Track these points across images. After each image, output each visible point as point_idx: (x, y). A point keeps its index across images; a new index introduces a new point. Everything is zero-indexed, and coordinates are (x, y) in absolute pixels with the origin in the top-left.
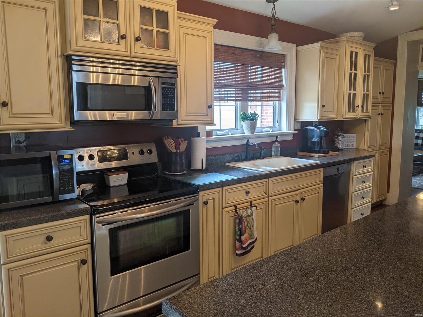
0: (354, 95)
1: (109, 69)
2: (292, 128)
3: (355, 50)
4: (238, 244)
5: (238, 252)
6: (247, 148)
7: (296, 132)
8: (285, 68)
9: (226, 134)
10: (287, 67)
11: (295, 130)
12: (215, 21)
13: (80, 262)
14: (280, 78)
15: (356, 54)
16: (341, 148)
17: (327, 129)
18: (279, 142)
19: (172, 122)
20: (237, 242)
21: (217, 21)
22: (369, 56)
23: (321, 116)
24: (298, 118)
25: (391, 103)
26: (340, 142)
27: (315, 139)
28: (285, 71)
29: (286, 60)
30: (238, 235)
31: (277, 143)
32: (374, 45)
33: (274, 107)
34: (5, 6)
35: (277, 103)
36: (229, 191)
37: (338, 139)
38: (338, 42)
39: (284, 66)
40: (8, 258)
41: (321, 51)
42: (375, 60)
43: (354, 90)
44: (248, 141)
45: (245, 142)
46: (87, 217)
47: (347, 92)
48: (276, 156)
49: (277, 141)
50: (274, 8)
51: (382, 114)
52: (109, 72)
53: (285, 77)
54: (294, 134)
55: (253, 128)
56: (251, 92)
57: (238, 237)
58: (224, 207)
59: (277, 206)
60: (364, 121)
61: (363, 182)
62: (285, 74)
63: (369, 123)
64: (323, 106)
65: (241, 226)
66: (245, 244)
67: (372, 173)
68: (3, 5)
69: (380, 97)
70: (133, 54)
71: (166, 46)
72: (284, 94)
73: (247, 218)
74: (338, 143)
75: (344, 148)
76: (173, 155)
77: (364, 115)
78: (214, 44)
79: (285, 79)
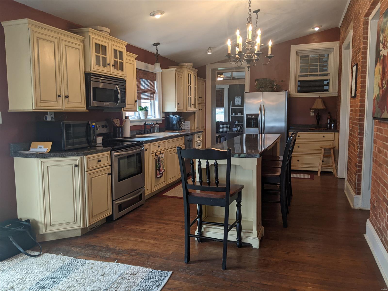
0: (191, 98)
1: (101, 80)
2: (162, 116)
3: (190, 73)
4: (158, 172)
5: (158, 176)
6: (145, 127)
7: (164, 119)
8: (156, 81)
9: (132, 118)
10: (157, 81)
11: (163, 118)
12: (136, 56)
13: (107, 174)
14: (154, 86)
15: (190, 75)
16: (183, 129)
17: (180, 117)
18: (158, 124)
19: (121, 109)
20: (157, 171)
21: (137, 56)
22: (195, 76)
23: (177, 109)
24: (164, 111)
25: (204, 103)
26: (183, 125)
27: (174, 123)
28: (156, 83)
29: (156, 76)
30: (158, 167)
31: (157, 124)
32: (197, 70)
33: (151, 104)
34: (67, 48)
35: (152, 101)
36: (153, 145)
37: (182, 124)
38: (181, 68)
39: (156, 80)
40: (88, 169)
41: (176, 73)
42: (198, 79)
43: (191, 96)
44: (145, 122)
45: (143, 123)
46: (109, 152)
47: (188, 96)
48: (157, 132)
49: (157, 123)
50: (157, 49)
51: (201, 110)
52: (100, 81)
53: (156, 86)
54: (162, 120)
55: (146, 115)
56: (143, 95)
57: (158, 169)
58: (151, 153)
59: (169, 155)
60: (194, 113)
61: (199, 145)
62: (156, 84)
63: (196, 114)
64: (178, 104)
65: (159, 162)
66: (161, 171)
67: (202, 141)
68: (66, 47)
69: (200, 99)
70: (112, 73)
71: (121, 69)
72: (156, 96)
73: (161, 159)
74: (182, 126)
75: (185, 129)
76: (117, 128)
77: (195, 109)
78: (137, 69)
79: (156, 87)
